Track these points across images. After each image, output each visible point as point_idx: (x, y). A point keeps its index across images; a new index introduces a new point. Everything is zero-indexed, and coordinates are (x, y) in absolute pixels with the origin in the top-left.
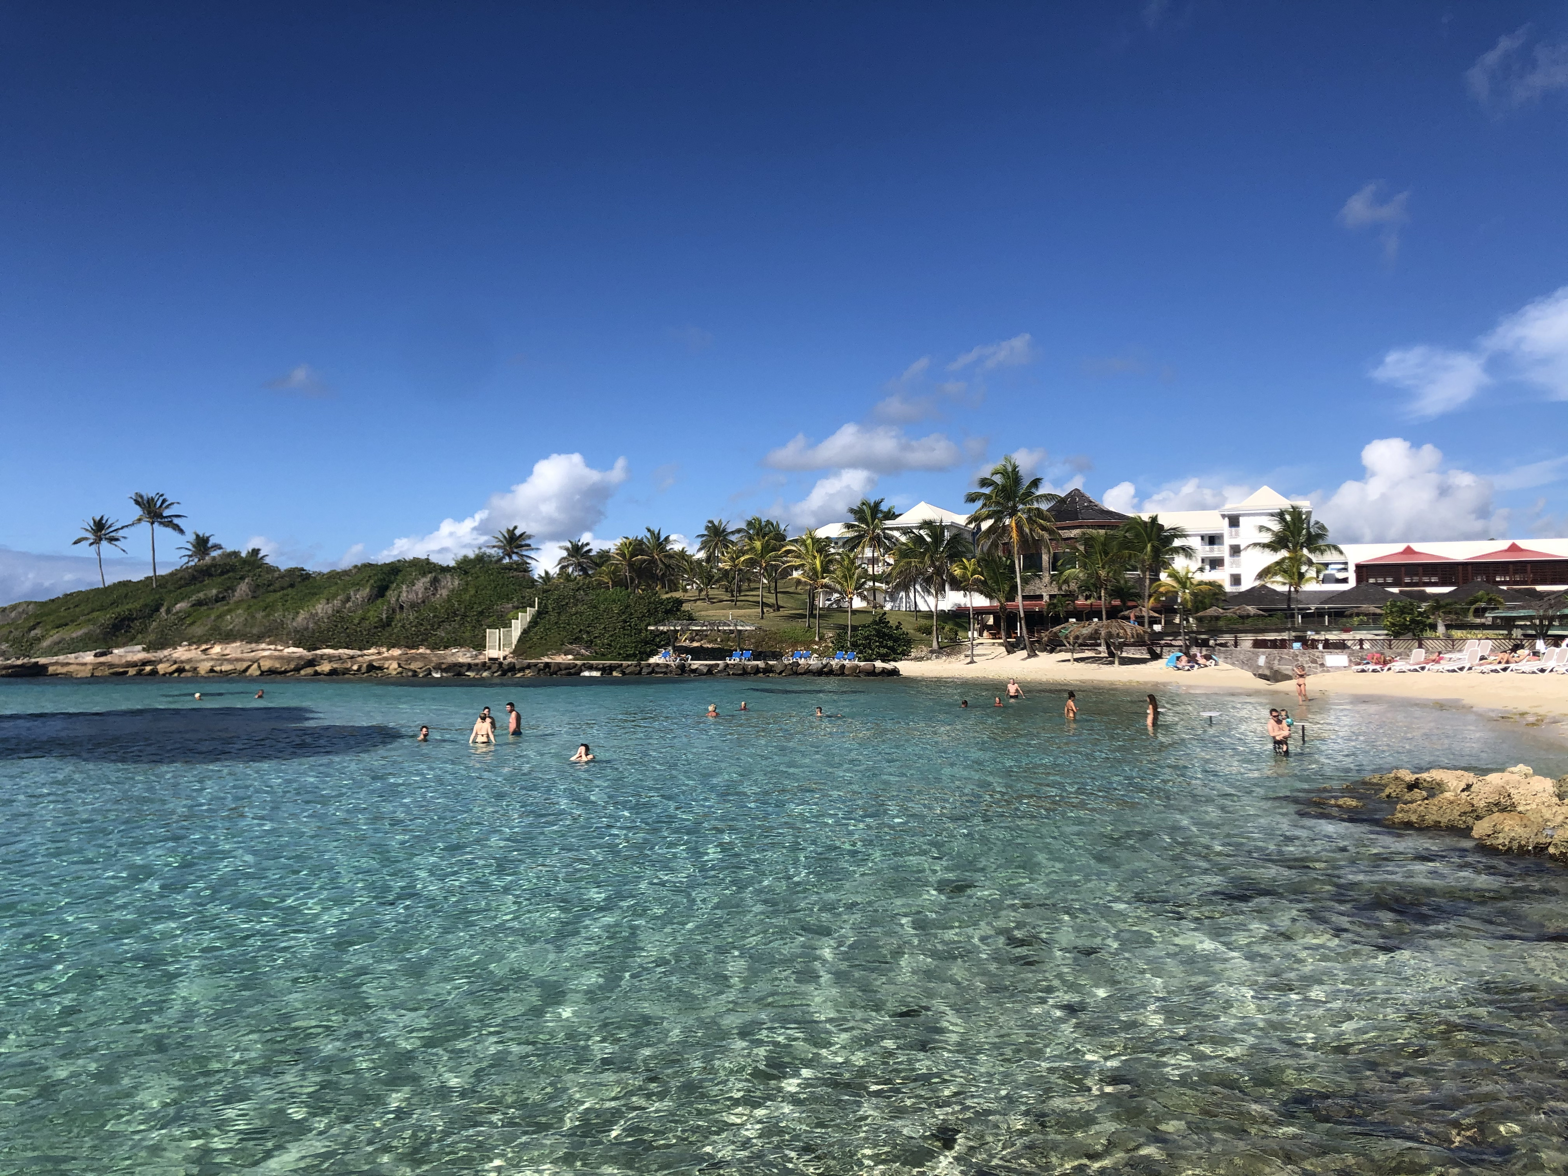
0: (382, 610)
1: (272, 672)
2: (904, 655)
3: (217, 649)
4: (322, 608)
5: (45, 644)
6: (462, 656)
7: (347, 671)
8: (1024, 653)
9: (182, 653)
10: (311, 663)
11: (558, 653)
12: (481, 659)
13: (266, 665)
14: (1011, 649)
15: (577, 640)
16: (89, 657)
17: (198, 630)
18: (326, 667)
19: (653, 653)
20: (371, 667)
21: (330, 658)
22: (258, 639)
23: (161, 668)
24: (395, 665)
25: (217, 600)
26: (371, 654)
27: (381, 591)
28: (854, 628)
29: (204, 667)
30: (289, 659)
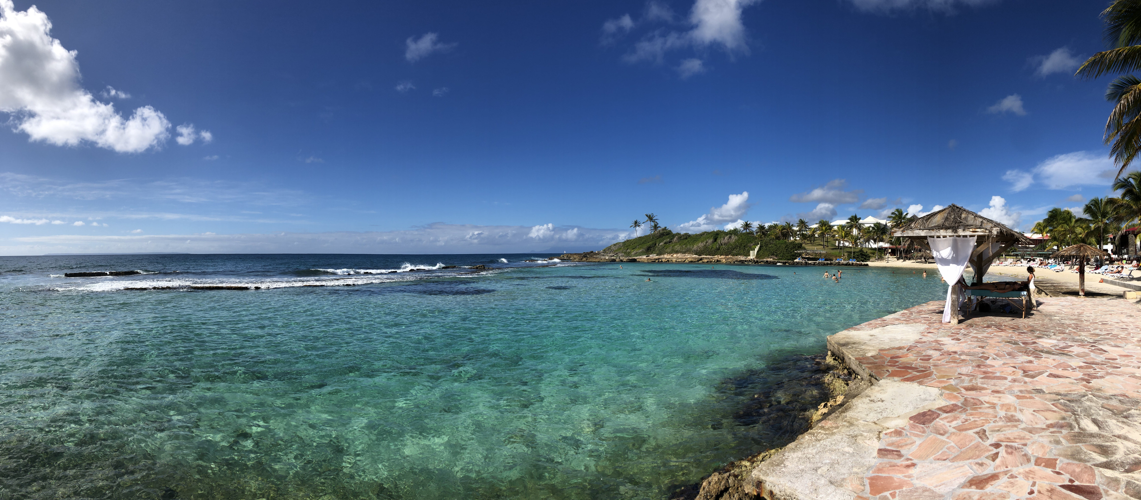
0: (716, 246)
1: (691, 261)
2: (869, 260)
3: (675, 255)
4: (701, 245)
5: (633, 253)
6: (742, 258)
7: (711, 262)
8: (902, 260)
9: (666, 256)
10: (701, 259)
11: (768, 257)
12: (747, 259)
13: (690, 260)
14: (898, 259)
15: (773, 254)
16: (644, 257)
17: (668, 250)
18: (706, 261)
19: (796, 259)
20: (718, 261)
21: (706, 258)
22: (685, 253)
23: (663, 260)
24: (724, 260)
25: (670, 242)
26: (716, 257)
27: (715, 240)
28: (854, 253)
29: (674, 260)
30: (695, 258)
